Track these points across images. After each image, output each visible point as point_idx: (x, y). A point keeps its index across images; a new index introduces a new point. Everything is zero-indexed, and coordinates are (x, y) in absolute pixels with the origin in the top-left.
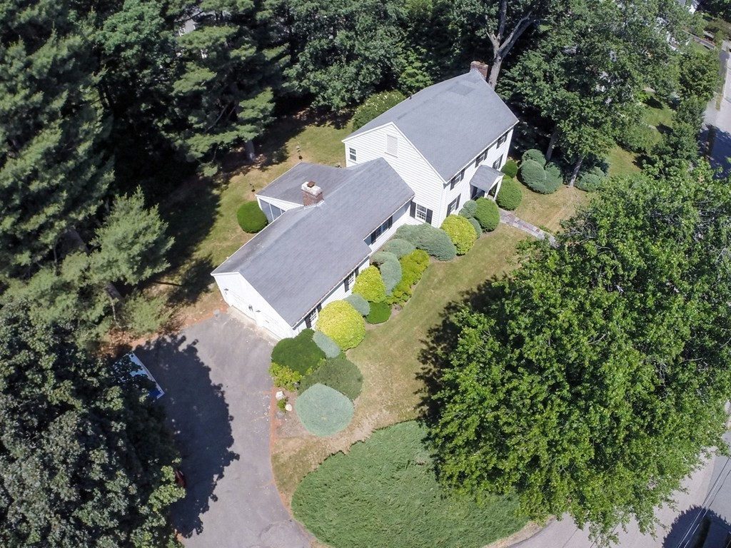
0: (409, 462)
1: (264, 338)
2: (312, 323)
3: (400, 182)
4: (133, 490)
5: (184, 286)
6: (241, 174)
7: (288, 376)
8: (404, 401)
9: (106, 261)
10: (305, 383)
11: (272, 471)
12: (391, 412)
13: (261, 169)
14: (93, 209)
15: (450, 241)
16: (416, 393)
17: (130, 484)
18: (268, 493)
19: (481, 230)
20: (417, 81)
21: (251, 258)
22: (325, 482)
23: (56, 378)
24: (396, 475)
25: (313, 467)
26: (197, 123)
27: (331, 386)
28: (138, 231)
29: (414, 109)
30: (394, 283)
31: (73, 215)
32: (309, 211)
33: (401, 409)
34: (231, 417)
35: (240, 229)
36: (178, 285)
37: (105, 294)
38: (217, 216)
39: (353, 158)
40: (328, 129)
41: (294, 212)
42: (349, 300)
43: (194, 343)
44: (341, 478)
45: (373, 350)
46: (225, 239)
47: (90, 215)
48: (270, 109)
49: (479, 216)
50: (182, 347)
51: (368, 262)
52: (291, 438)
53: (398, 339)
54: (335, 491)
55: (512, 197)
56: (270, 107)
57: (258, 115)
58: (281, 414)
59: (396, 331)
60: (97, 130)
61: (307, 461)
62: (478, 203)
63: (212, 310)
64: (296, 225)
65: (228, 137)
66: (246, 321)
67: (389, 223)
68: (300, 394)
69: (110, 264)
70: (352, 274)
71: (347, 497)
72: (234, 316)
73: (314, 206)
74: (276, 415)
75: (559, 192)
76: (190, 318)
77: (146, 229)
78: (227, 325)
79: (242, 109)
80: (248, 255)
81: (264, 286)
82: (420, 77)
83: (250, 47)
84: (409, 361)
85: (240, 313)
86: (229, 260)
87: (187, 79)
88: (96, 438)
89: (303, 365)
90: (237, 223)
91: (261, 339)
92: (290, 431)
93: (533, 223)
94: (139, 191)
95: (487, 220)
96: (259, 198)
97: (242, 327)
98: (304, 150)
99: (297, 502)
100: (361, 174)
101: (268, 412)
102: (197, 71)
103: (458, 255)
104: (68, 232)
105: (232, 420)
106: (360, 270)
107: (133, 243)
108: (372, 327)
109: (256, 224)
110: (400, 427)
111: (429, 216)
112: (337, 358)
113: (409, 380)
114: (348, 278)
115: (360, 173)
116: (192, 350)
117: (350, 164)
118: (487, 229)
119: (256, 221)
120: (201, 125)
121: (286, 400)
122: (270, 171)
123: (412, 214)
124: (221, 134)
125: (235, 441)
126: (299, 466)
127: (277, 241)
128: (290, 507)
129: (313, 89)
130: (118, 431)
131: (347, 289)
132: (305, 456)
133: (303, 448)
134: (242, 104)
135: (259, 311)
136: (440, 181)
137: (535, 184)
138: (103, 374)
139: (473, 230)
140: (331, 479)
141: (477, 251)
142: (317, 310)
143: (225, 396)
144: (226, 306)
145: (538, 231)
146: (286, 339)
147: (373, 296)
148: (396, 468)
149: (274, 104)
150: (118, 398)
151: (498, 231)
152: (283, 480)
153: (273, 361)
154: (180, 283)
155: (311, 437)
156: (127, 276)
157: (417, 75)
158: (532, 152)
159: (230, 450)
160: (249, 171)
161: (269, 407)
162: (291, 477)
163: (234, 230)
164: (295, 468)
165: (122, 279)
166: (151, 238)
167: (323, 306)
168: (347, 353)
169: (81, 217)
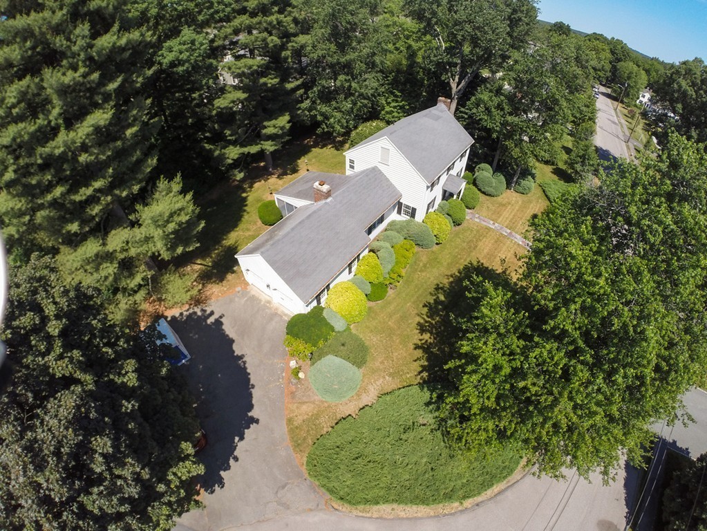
0: (413, 423)
1: (279, 313)
2: (322, 300)
3: (390, 185)
4: (146, 474)
5: (213, 267)
6: (263, 182)
7: (301, 347)
8: (404, 368)
9: (143, 236)
10: (317, 354)
11: (286, 433)
12: (393, 378)
13: (278, 177)
14: (136, 188)
15: (431, 233)
16: (415, 361)
17: (143, 468)
18: (283, 453)
19: (453, 224)
20: (393, 117)
21: (271, 242)
22: (337, 444)
23: (63, 346)
24: (404, 437)
25: (325, 430)
26: (230, 135)
27: (341, 357)
28: (173, 211)
29: (401, 128)
30: (390, 267)
31: (117, 192)
32: (318, 207)
33: (401, 376)
34: (252, 385)
35: (260, 222)
36: (208, 266)
37: (143, 267)
38: (245, 214)
39: (352, 167)
40: (329, 151)
41: (306, 207)
42: (353, 281)
43: (221, 317)
44: (353, 441)
45: (374, 324)
46: (248, 230)
47: (132, 194)
48: (288, 128)
49: (451, 213)
50: (211, 320)
51: (367, 250)
52: (304, 403)
53: (394, 314)
54: (348, 453)
55: (473, 198)
56: (288, 126)
57: (278, 132)
58: (294, 381)
59: (392, 307)
60: (144, 117)
61: (320, 424)
62: (449, 203)
63: (235, 287)
64: (309, 216)
65: (254, 149)
66: (263, 298)
67: (381, 220)
68: (313, 364)
69: (148, 239)
70: (354, 260)
71: (360, 460)
72: (253, 293)
73: (324, 202)
74: (290, 382)
75: (504, 195)
76: (216, 293)
77: (181, 210)
78: (247, 300)
79: (265, 127)
80: (267, 241)
81: (280, 267)
82: (395, 114)
83: (275, 78)
84: (405, 333)
85: (259, 291)
86: (250, 245)
87: (224, 98)
88: (99, 421)
89: (315, 338)
90: (258, 218)
91: (276, 314)
92: (303, 396)
93: (489, 218)
94: (178, 176)
95: (457, 216)
96: (276, 197)
97: (260, 303)
98: (311, 165)
99: (312, 464)
100: (361, 178)
101: (283, 378)
102: (233, 92)
103: (437, 244)
104: (113, 208)
105: (253, 388)
106: (361, 257)
107: (168, 222)
108: (372, 304)
109: (273, 218)
110: (404, 392)
111: (413, 213)
112: (344, 331)
113: (406, 349)
114: (351, 263)
115: (359, 177)
116: (218, 323)
117: (349, 172)
118: (457, 223)
119: (273, 216)
120: (233, 138)
121: (300, 368)
122: (284, 180)
123: (399, 212)
124: (249, 147)
125: (255, 407)
126: (312, 429)
127: (293, 229)
128: (305, 467)
129: (319, 118)
130: (129, 411)
131: (350, 272)
132: (318, 419)
133: (315, 412)
134: (266, 123)
135: (275, 289)
136: (424, 184)
137: (487, 189)
138: (121, 343)
139: (448, 224)
140: (343, 442)
141: (451, 241)
142: (326, 290)
143: (246, 365)
144: (247, 284)
145: (494, 224)
146: (300, 315)
147: (373, 278)
148: (402, 430)
149: (290, 124)
150: (133, 372)
151: (464, 225)
152: (297, 441)
153: (287, 334)
154: (210, 264)
155: (323, 402)
156: (161, 252)
157: (393, 112)
158: (483, 165)
159: (250, 414)
160: (268, 179)
161: (284, 375)
162: (305, 439)
163: (255, 223)
164: (308, 431)
165: (157, 254)
166: (184, 218)
167: (331, 286)
168: (352, 327)
169: (124, 194)
